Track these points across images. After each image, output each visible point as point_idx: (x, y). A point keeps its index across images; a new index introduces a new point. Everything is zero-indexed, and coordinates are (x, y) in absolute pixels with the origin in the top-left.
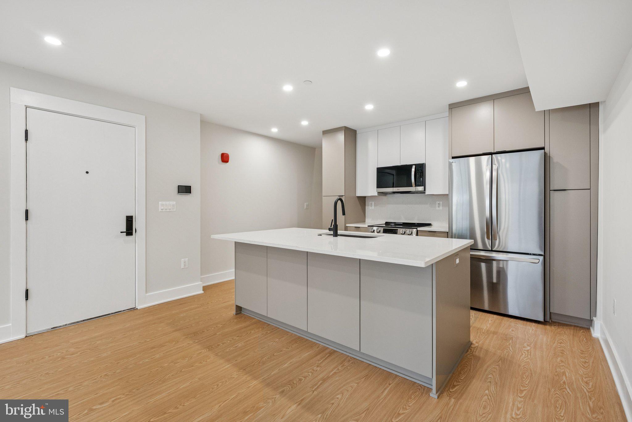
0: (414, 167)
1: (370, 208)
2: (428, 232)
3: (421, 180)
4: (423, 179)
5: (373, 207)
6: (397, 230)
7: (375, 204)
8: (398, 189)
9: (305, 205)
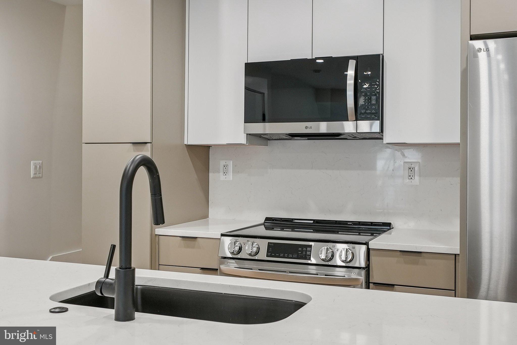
0: (352, 64)
1: (222, 177)
2: (399, 253)
3: (374, 102)
4: (377, 100)
5: (230, 176)
6: (311, 246)
7: (235, 166)
8: (306, 127)
9: (32, 167)
